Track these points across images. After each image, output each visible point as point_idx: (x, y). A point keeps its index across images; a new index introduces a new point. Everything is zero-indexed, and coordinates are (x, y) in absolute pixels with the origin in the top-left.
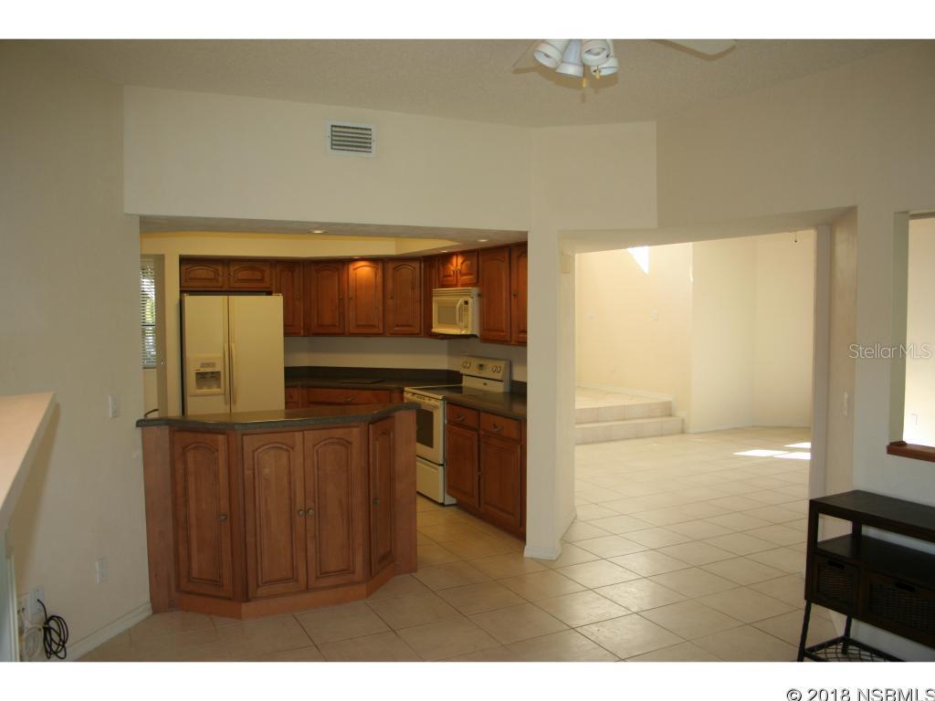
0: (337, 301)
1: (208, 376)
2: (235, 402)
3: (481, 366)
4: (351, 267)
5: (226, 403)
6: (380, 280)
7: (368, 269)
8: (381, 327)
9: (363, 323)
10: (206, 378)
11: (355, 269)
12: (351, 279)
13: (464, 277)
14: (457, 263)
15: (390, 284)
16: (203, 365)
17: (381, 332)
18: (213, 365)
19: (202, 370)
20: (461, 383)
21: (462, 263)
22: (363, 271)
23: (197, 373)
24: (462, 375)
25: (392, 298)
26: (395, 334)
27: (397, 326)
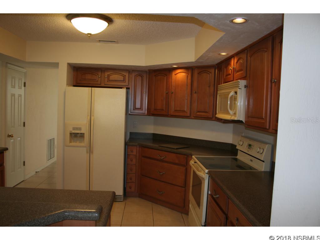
0: (165, 94)
1: (79, 135)
2: (92, 153)
3: (250, 145)
4: (174, 73)
5: (87, 152)
6: (189, 81)
7: (184, 74)
8: (189, 112)
9: (178, 109)
10: (76, 136)
11: (175, 75)
12: (173, 81)
13: (238, 73)
14: (234, 63)
15: (195, 84)
16: (74, 129)
17: (189, 115)
18: (80, 129)
19: (73, 132)
20: (237, 155)
21: (237, 63)
22: (180, 76)
23: (71, 133)
24: (237, 150)
25: (196, 93)
26: (197, 118)
27: (198, 112)
